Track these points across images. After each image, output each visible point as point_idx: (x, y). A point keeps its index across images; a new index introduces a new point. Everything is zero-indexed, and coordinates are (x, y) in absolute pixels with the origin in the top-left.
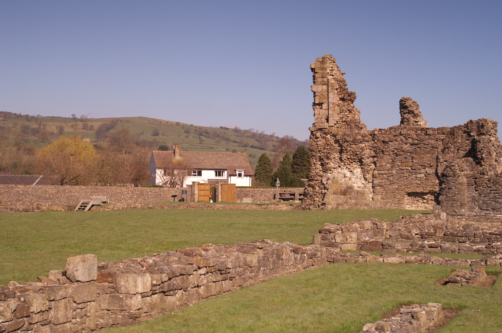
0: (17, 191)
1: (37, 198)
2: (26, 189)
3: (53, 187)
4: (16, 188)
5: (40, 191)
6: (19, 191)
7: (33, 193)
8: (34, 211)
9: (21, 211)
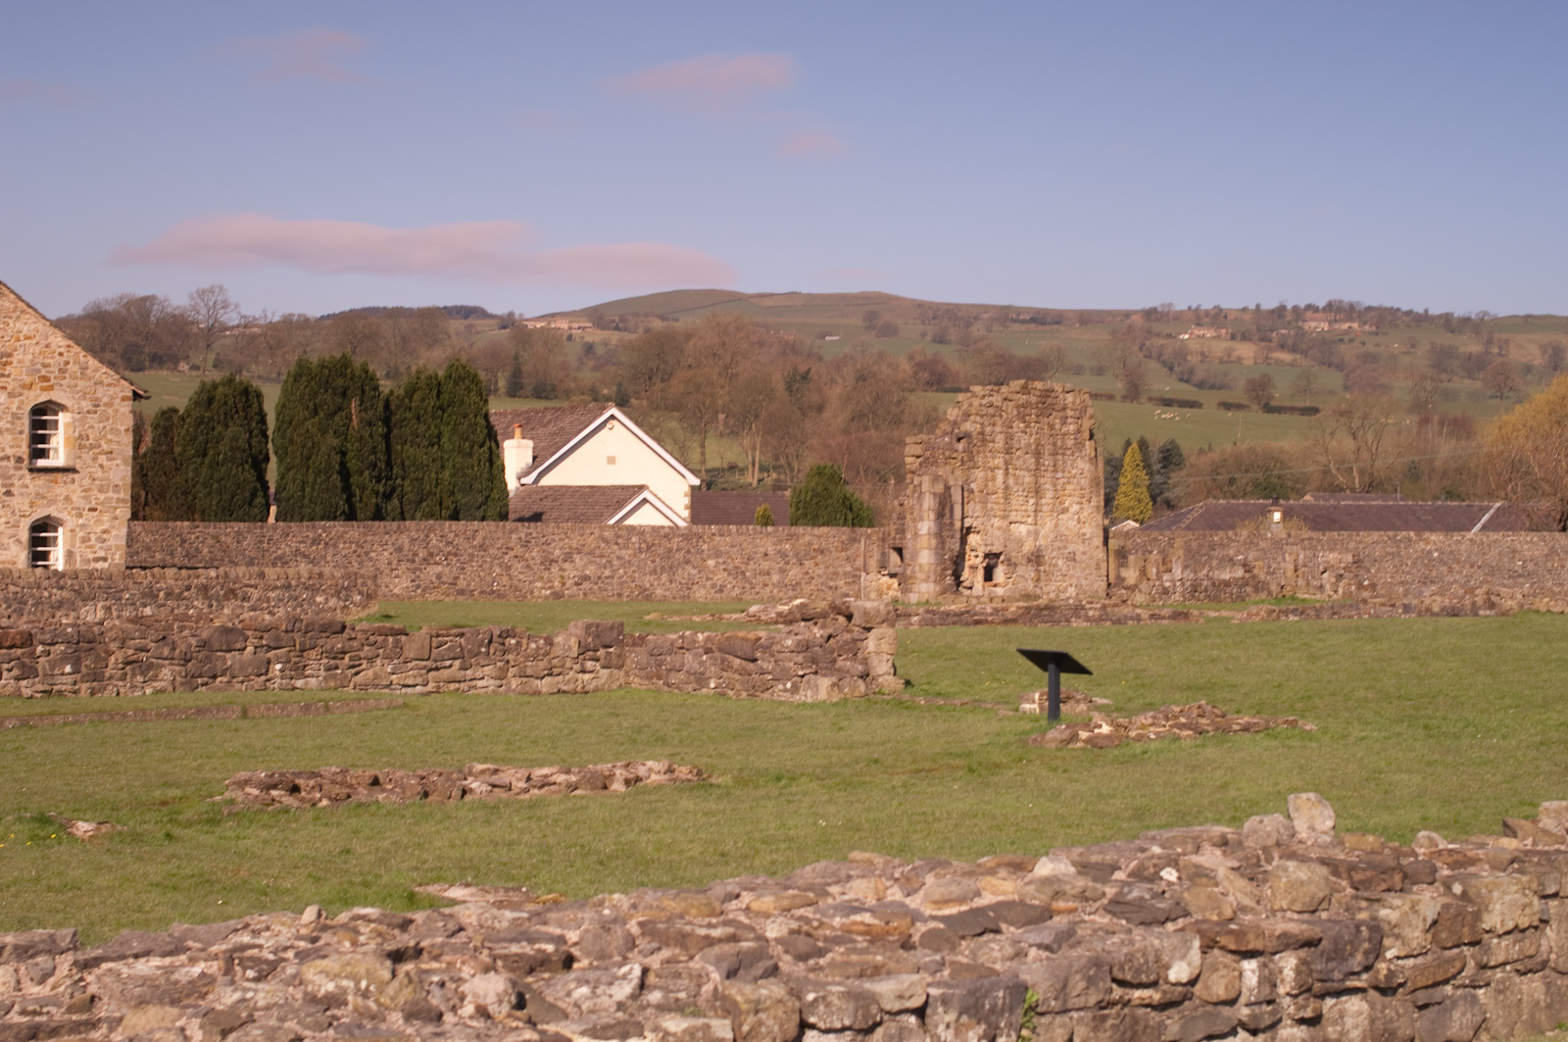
0: (1423, 550)
1: (1486, 574)
2: (1450, 545)
3: (1535, 537)
4: (1421, 543)
5: (1494, 552)
6: (1430, 552)
7: (1473, 557)
8: (1476, 615)
9: (1437, 615)
